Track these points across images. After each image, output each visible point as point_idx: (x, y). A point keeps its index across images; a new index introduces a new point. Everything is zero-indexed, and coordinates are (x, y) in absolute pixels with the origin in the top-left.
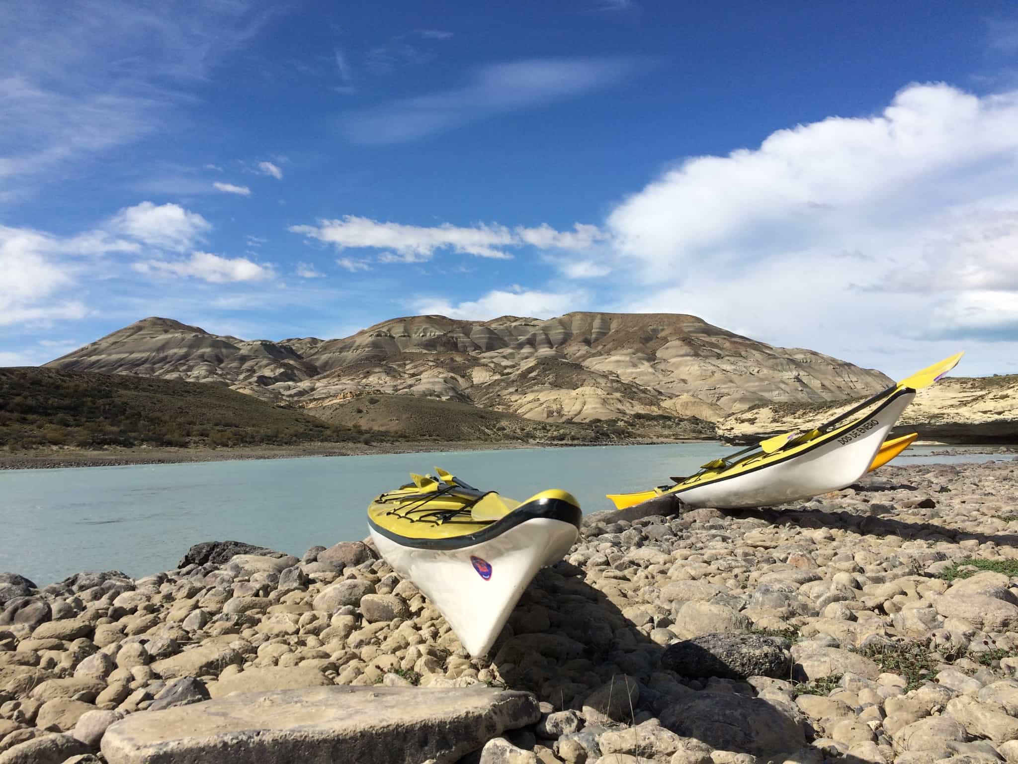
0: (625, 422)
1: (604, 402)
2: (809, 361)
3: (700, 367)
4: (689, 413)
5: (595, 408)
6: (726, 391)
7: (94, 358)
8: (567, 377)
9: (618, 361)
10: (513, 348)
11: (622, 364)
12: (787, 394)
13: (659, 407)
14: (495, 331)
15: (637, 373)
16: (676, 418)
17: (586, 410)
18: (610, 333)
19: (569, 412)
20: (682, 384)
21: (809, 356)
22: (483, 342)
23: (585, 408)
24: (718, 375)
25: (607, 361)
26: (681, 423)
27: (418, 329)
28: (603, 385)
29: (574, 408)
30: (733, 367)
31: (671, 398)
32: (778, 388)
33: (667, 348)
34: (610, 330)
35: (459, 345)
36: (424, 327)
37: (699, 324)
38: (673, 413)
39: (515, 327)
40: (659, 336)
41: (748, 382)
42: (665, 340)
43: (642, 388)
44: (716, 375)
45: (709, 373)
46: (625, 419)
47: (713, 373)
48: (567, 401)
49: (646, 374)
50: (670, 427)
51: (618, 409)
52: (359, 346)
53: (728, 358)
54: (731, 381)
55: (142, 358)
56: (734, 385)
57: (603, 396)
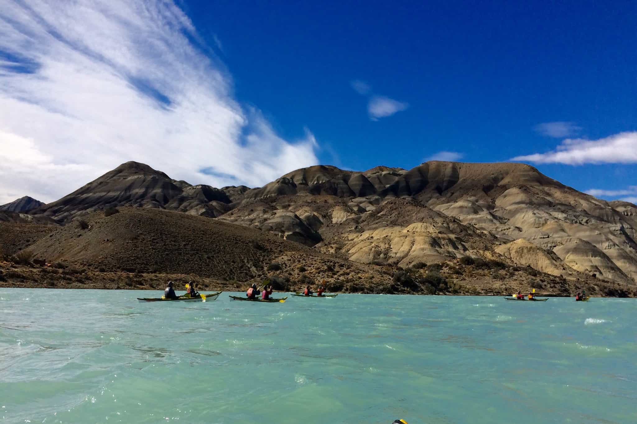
0: (451, 268)
1: (435, 243)
2: (629, 214)
3: (535, 214)
4: (524, 262)
5: (423, 249)
6: (559, 240)
7: (85, 196)
8: (408, 216)
9: (461, 207)
10: (379, 195)
11: (465, 209)
12: (617, 247)
13: (493, 253)
14: (369, 179)
15: (476, 219)
16: (510, 266)
17: (414, 251)
18: (459, 182)
19: (396, 253)
20: (517, 232)
21: (629, 208)
22: (357, 189)
23: (413, 249)
24: (551, 224)
25: (452, 206)
26: (516, 273)
27: (314, 177)
28: (440, 224)
29: (402, 249)
30: (565, 215)
31: (505, 243)
32: (608, 239)
33: (505, 196)
34: (458, 178)
35: (339, 191)
36: (318, 175)
37: (534, 173)
38: (508, 260)
39: (385, 175)
40: (499, 184)
41: (579, 231)
42: (505, 188)
43: (478, 231)
44: (548, 222)
45: (542, 221)
46: (451, 264)
47: (546, 220)
48: (396, 239)
49: (485, 221)
50: (503, 278)
51: (449, 252)
52: (269, 191)
53: (559, 206)
54: (563, 230)
55: (114, 196)
56: (566, 234)
57: (434, 235)
